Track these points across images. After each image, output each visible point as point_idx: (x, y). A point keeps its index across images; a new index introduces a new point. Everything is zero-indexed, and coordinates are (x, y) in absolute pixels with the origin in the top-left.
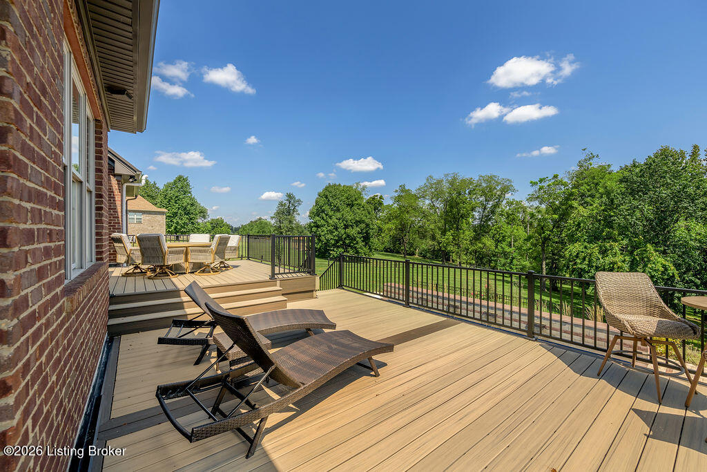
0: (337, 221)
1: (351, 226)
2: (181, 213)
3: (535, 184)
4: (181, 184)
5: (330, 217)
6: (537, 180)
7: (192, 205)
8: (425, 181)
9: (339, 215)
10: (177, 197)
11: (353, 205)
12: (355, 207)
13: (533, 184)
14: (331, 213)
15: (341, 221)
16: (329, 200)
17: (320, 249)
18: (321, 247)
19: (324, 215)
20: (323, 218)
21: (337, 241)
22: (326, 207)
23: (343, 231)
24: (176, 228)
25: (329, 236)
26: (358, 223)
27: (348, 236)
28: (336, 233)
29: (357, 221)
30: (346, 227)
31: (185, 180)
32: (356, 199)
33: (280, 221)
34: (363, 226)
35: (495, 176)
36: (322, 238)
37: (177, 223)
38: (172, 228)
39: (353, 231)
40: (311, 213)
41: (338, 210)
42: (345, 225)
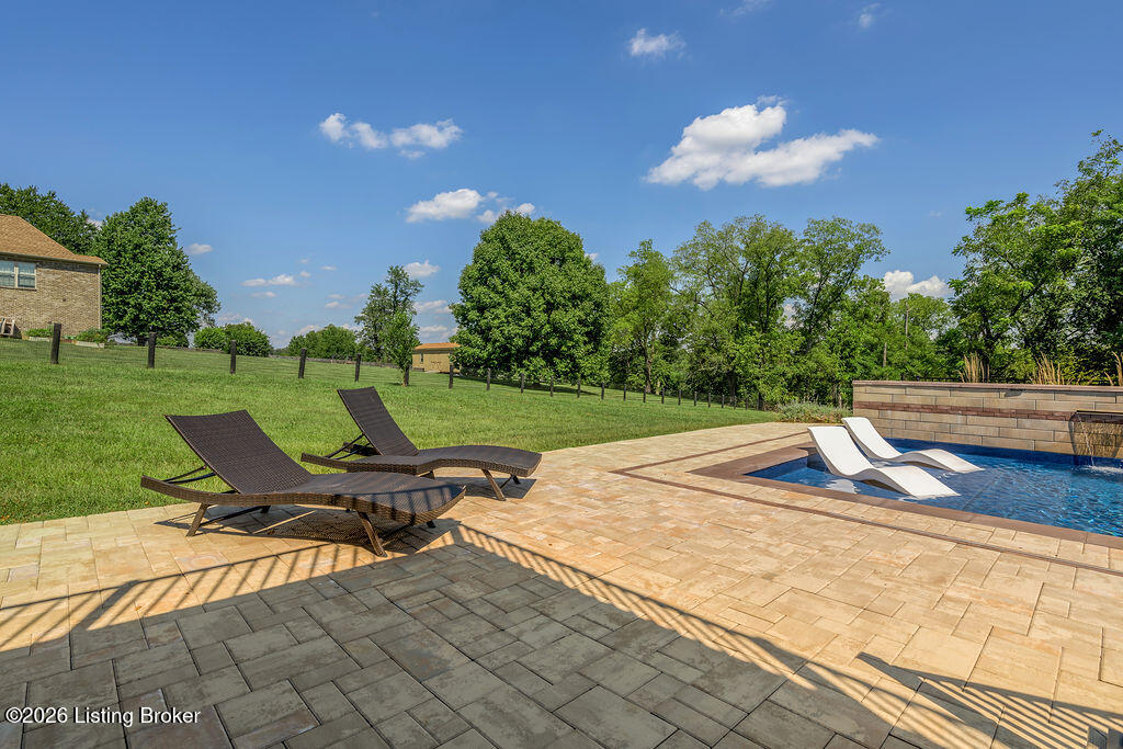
0: (530, 293)
1: (564, 306)
2: (148, 285)
3: (978, 213)
4: (149, 221)
5: (513, 286)
6: (982, 206)
7: (177, 267)
8: (695, 234)
9: (533, 280)
10: (137, 246)
11: (563, 261)
12: (569, 265)
13: (972, 214)
14: (514, 276)
15: (538, 294)
16: (509, 248)
17: (489, 359)
18: (490, 355)
19: (497, 281)
20: (494, 289)
21: (529, 341)
22: (504, 264)
23: (543, 317)
24: (135, 319)
25: (512, 329)
26: (576, 299)
27: (556, 330)
28: (528, 321)
29: (574, 297)
30: (550, 307)
31: (161, 210)
32: (571, 250)
33: (375, 326)
34: (587, 304)
35: (843, 222)
36: (496, 334)
37: (139, 307)
38: (127, 318)
39: (567, 318)
40: (466, 276)
41: (531, 269)
42: (548, 303)
